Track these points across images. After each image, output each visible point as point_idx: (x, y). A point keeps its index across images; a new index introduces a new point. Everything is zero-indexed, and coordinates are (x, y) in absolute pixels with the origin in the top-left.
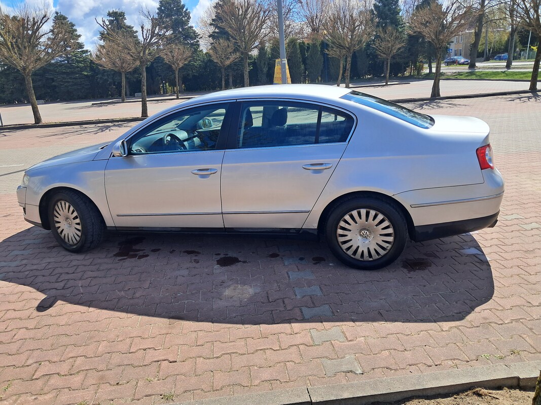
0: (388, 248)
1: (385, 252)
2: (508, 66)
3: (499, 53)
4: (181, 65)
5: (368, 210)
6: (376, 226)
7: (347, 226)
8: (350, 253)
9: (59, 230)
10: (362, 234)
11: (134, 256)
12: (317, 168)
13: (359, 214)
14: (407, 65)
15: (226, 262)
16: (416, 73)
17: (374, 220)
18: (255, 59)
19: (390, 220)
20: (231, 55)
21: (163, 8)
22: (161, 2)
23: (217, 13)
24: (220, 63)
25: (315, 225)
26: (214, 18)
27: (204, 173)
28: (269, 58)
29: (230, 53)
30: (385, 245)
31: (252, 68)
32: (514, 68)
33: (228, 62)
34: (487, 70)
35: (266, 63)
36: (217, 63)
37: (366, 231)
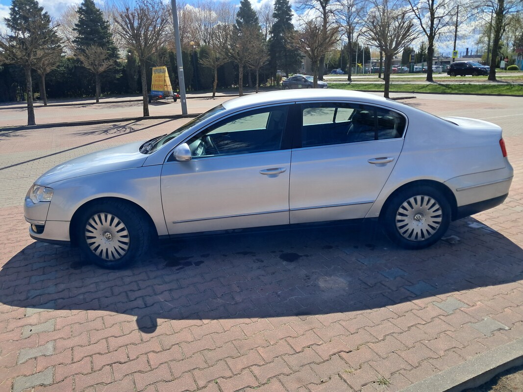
0: (438, 228)
1: (435, 232)
2: (349, 79)
3: (334, 68)
4: (48, 70)
5: (422, 196)
6: (429, 209)
7: (405, 212)
8: (406, 235)
9: (93, 247)
10: (415, 218)
11: (189, 264)
12: (381, 162)
13: (416, 200)
14: (268, 77)
15: (291, 258)
16: (276, 84)
17: (427, 205)
18: (124, 67)
19: (440, 204)
20: (104, 62)
21: (16, 9)
22: (14, 2)
23: (80, 18)
24: (93, 70)
25: (377, 214)
26: (77, 23)
27: (273, 173)
28: (139, 66)
29: (103, 60)
30: (435, 225)
31: (122, 75)
32: (354, 81)
33: (101, 69)
34: (334, 82)
35: (137, 71)
36: (89, 69)
37: (419, 215)
